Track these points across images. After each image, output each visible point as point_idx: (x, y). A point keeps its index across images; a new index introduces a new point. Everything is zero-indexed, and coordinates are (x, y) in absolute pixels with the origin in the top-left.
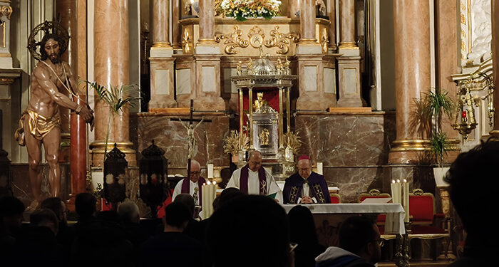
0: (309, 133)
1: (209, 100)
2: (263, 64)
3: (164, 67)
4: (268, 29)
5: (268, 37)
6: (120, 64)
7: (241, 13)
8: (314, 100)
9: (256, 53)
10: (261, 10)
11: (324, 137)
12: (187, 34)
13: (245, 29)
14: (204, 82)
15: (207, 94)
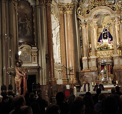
0: (116, 74)
1: (94, 68)
2: (104, 60)
3: (85, 62)
4: (107, 52)
5: (107, 53)
6: (73, 62)
7: (101, 49)
8: (117, 66)
9: (105, 57)
10: (105, 48)
11: (120, 75)
12: (90, 54)
13: (102, 52)
14: (93, 64)
15: (93, 67)
